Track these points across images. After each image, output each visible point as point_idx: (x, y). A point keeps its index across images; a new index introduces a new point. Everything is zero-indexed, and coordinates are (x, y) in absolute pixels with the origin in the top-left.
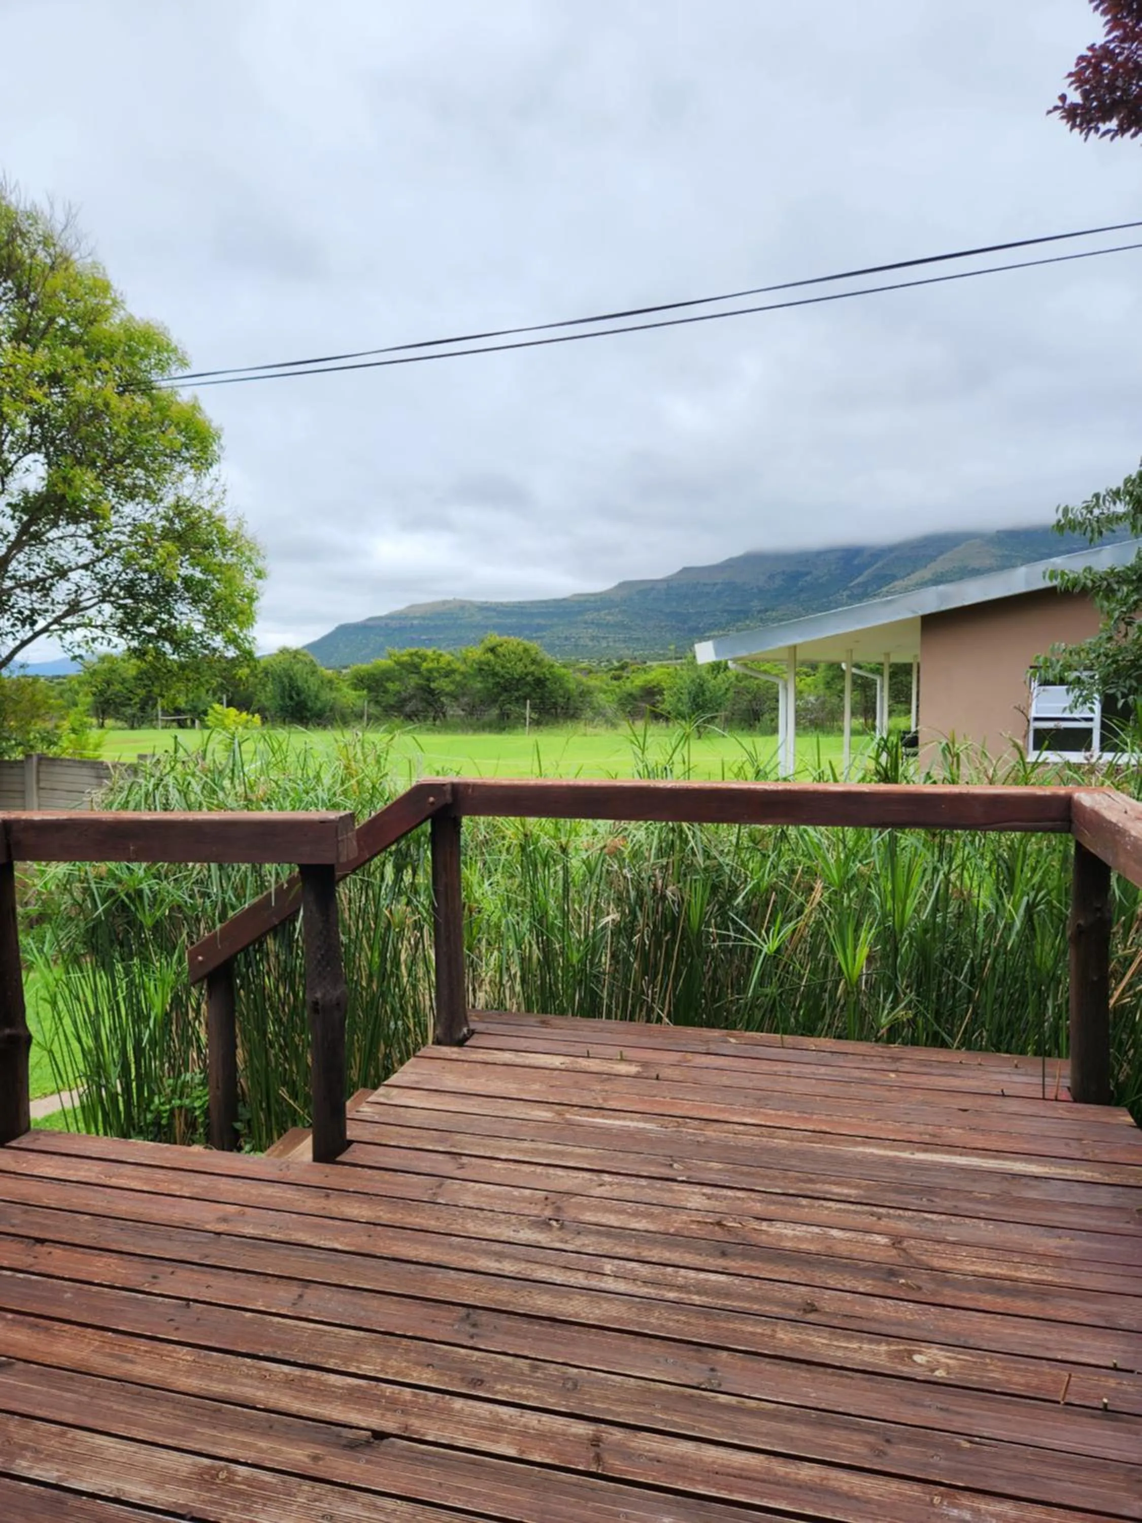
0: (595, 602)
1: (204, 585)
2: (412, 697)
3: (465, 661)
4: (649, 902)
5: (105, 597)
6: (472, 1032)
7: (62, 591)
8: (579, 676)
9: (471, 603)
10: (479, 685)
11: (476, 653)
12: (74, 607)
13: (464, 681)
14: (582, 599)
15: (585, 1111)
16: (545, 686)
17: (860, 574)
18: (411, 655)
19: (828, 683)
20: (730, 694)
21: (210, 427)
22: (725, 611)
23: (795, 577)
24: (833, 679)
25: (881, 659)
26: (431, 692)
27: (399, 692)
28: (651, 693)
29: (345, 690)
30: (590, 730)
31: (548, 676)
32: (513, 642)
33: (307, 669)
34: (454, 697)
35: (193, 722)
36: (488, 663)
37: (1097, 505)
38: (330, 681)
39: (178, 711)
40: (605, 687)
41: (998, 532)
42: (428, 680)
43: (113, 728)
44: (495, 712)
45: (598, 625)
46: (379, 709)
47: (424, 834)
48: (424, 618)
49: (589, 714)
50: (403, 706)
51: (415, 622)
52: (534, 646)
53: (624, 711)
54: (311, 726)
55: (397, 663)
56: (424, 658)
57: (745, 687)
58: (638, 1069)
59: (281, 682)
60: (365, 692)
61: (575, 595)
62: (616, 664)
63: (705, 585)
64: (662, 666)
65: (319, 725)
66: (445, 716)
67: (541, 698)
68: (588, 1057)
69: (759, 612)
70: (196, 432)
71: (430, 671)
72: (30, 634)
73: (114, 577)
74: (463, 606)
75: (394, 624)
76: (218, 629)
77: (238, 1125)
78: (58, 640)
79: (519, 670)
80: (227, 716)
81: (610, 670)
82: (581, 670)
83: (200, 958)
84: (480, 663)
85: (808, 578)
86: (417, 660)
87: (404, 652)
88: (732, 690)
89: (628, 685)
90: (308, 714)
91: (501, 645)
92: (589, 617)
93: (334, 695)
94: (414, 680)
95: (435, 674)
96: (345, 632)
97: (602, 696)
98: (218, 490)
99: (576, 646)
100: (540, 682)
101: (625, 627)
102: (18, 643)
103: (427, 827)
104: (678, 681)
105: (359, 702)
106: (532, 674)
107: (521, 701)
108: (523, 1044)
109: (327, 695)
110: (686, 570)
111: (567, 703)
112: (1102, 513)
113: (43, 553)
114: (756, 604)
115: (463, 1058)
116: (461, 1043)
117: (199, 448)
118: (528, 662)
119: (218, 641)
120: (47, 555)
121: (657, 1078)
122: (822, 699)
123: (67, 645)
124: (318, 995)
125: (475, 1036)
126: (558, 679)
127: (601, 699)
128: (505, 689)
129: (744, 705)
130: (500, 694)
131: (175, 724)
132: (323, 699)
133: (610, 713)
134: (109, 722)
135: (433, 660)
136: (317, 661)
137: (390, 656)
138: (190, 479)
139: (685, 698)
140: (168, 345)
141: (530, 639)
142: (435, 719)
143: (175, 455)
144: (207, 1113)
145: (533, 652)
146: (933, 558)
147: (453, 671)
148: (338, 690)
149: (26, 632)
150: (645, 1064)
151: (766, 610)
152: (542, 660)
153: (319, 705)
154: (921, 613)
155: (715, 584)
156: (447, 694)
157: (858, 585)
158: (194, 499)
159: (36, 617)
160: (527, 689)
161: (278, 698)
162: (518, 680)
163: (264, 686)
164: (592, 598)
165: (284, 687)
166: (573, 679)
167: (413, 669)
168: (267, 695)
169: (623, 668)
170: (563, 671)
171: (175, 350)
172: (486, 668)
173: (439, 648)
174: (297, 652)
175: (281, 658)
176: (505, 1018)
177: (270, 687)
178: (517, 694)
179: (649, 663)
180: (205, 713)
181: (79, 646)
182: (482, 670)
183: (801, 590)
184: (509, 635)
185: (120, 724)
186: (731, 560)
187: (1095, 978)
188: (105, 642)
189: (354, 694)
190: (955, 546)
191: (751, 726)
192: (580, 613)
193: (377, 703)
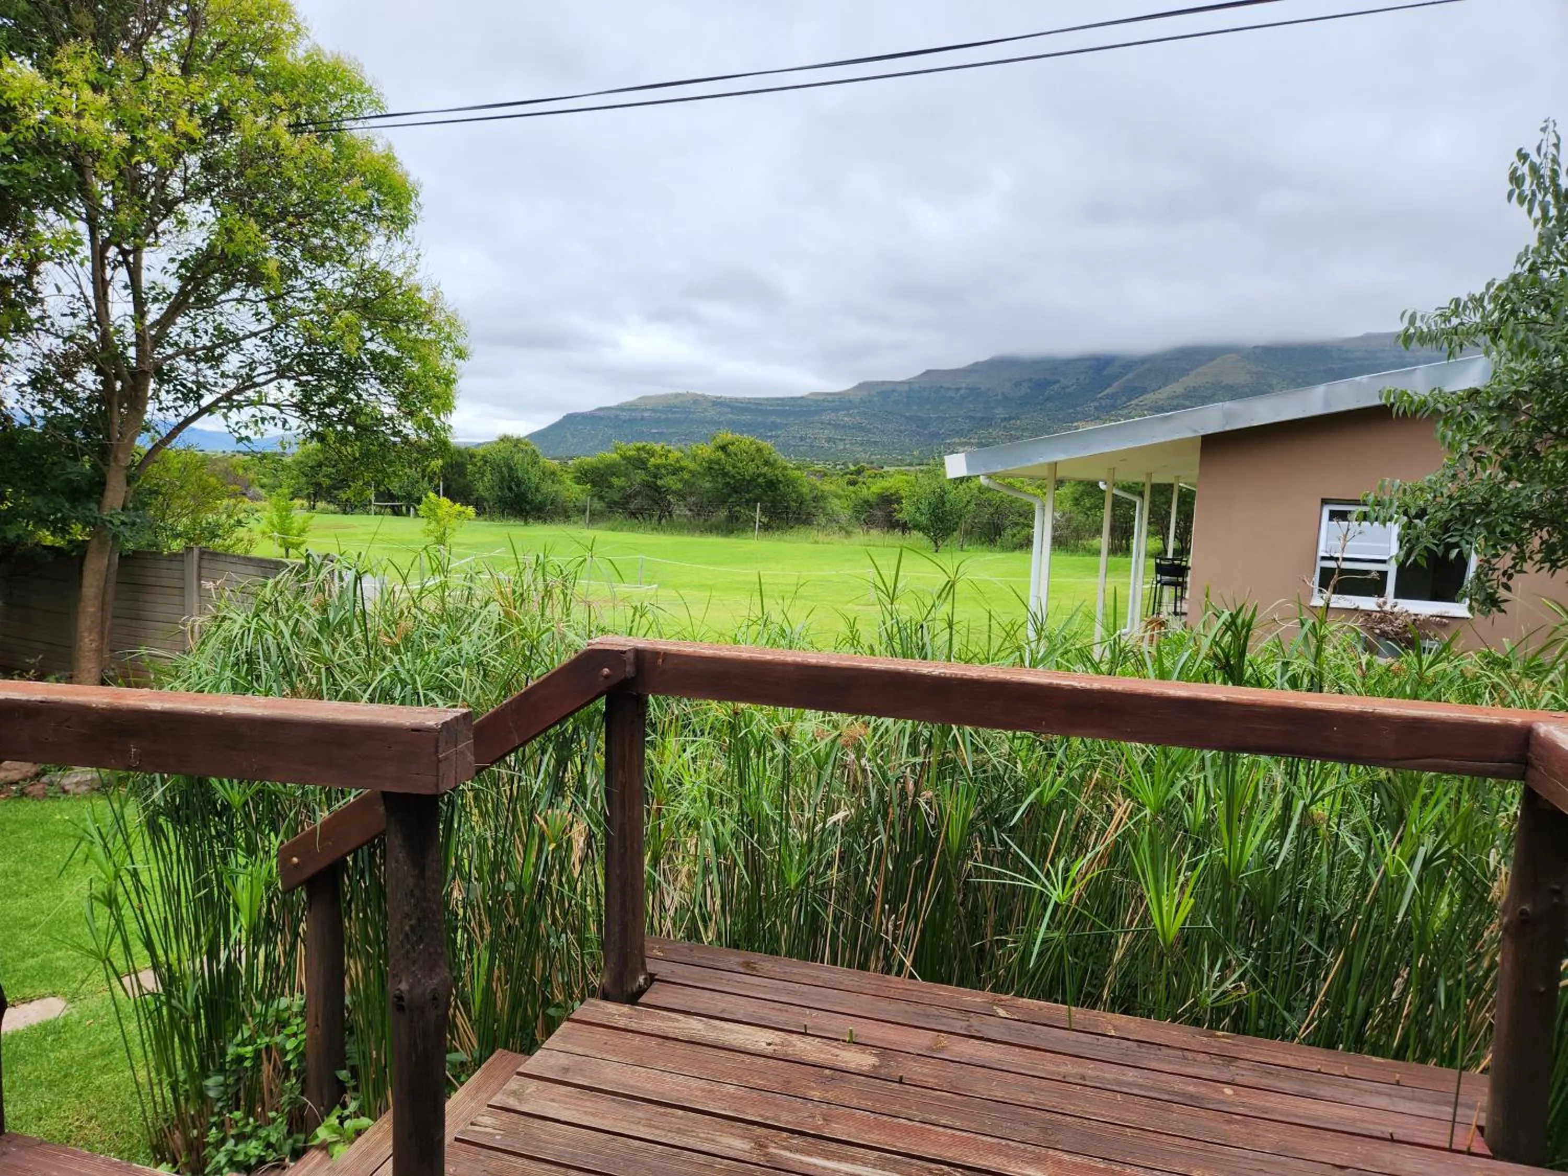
0: (833, 401)
1: (395, 364)
2: (636, 495)
3: (694, 458)
4: (895, 812)
5: (282, 373)
6: (652, 979)
7: (233, 362)
8: (814, 479)
9: (704, 396)
10: (708, 485)
11: (706, 451)
12: (247, 382)
13: (692, 480)
14: (821, 398)
15: (796, 1141)
16: (777, 489)
17: (1109, 385)
18: (638, 449)
19: (1076, 499)
20: (972, 507)
21: (405, 181)
22: (967, 418)
23: (1041, 385)
24: (1081, 495)
25: (1143, 479)
26: (657, 489)
27: (623, 488)
28: (888, 501)
29: (568, 482)
30: (821, 537)
31: (781, 478)
32: (745, 441)
33: (528, 459)
34: (681, 496)
35: (408, 510)
36: (718, 462)
37: (1456, 313)
38: (553, 473)
39: (392, 497)
40: (841, 492)
41: (1255, 347)
42: (655, 477)
43: (324, 512)
44: (723, 514)
45: (836, 426)
46: (603, 504)
47: (597, 710)
48: (654, 411)
49: (822, 520)
50: (627, 503)
51: (646, 414)
52: (767, 445)
53: (858, 519)
54: (531, 520)
55: (624, 457)
56: (652, 454)
57: (988, 500)
58: (874, 1060)
59: (501, 472)
60: (589, 486)
61: (812, 394)
62: (852, 468)
63: (949, 388)
64: (899, 472)
65: (539, 518)
66: (671, 516)
67: (772, 502)
68: (805, 1034)
69: (1003, 420)
70: (390, 187)
71: (657, 467)
72: (196, 410)
73: (296, 350)
74: (697, 400)
75: (624, 415)
76: (410, 414)
77: (343, 1075)
78: (221, 418)
79: (751, 471)
80: (439, 506)
81: (846, 474)
82: (815, 473)
83: (295, 860)
84: (710, 462)
85: (1056, 387)
86: (644, 455)
87: (631, 446)
88: (974, 502)
89: (865, 491)
90: (528, 507)
91: (733, 444)
92: (825, 417)
93: (556, 487)
94: (640, 477)
95: (663, 471)
96: (571, 421)
97: (836, 501)
98: (411, 254)
99: (812, 446)
100: (772, 485)
101: (862, 429)
102: (181, 419)
103: (601, 704)
104: (917, 489)
105: (582, 497)
106: (764, 475)
107: (750, 504)
108: (719, 1004)
109: (548, 488)
110: (928, 372)
111: (800, 508)
112: (1462, 324)
113: (210, 318)
114: (1000, 412)
115: (634, 1026)
116: (633, 999)
117: (391, 205)
118: (760, 463)
119: (409, 428)
120: (214, 321)
121: (901, 1081)
122: (1068, 515)
123: (233, 426)
124: (404, 986)
125: (656, 985)
126: (791, 483)
127: (835, 505)
128: (735, 490)
129: (985, 518)
130: (730, 496)
131: (389, 510)
132: (545, 491)
133: (843, 520)
134: (321, 505)
135: (661, 456)
136: (539, 452)
137: (617, 448)
138: (380, 240)
139: (924, 507)
140: (361, 84)
141: (764, 437)
142: (660, 519)
143: (367, 212)
144: (301, 1056)
145: (766, 452)
146: (1186, 372)
147: (682, 469)
148: (560, 482)
149: (190, 409)
150: (884, 1052)
151: (1010, 419)
152: (775, 461)
153: (540, 498)
154: (1203, 433)
155: (958, 389)
156: (674, 493)
157: (1107, 396)
158: (383, 264)
159: (203, 391)
160: (758, 491)
161: (497, 488)
162: (749, 482)
163: (483, 475)
164: (830, 398)
165: (503, 478)
166: (807, 482)
167: (639, 465)
168: (484, 486)
169: (859, 472)
170: (797, 473)
171: (369, 91)
172: (716, 467)
173: (669, 443)
174: (518, 440)
175: (502, 445)
176: (696, 957)
177: (488, 477)
178: (747, 496)
179: (886, 468)
180: (419, 501)
181: (247, 427)
182: (712, 469)
183: (1048, 399)
184: (742, 433)
185: (332, 507)
186: (976, 364)
187: (1542, 989)
188: (280, 424)
189: (578, 488)
190: (1212, 360)
191: (992, 542)
192: (817, 412)
193: (601, 498)
